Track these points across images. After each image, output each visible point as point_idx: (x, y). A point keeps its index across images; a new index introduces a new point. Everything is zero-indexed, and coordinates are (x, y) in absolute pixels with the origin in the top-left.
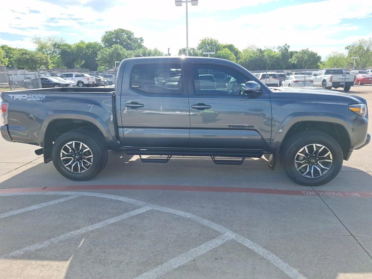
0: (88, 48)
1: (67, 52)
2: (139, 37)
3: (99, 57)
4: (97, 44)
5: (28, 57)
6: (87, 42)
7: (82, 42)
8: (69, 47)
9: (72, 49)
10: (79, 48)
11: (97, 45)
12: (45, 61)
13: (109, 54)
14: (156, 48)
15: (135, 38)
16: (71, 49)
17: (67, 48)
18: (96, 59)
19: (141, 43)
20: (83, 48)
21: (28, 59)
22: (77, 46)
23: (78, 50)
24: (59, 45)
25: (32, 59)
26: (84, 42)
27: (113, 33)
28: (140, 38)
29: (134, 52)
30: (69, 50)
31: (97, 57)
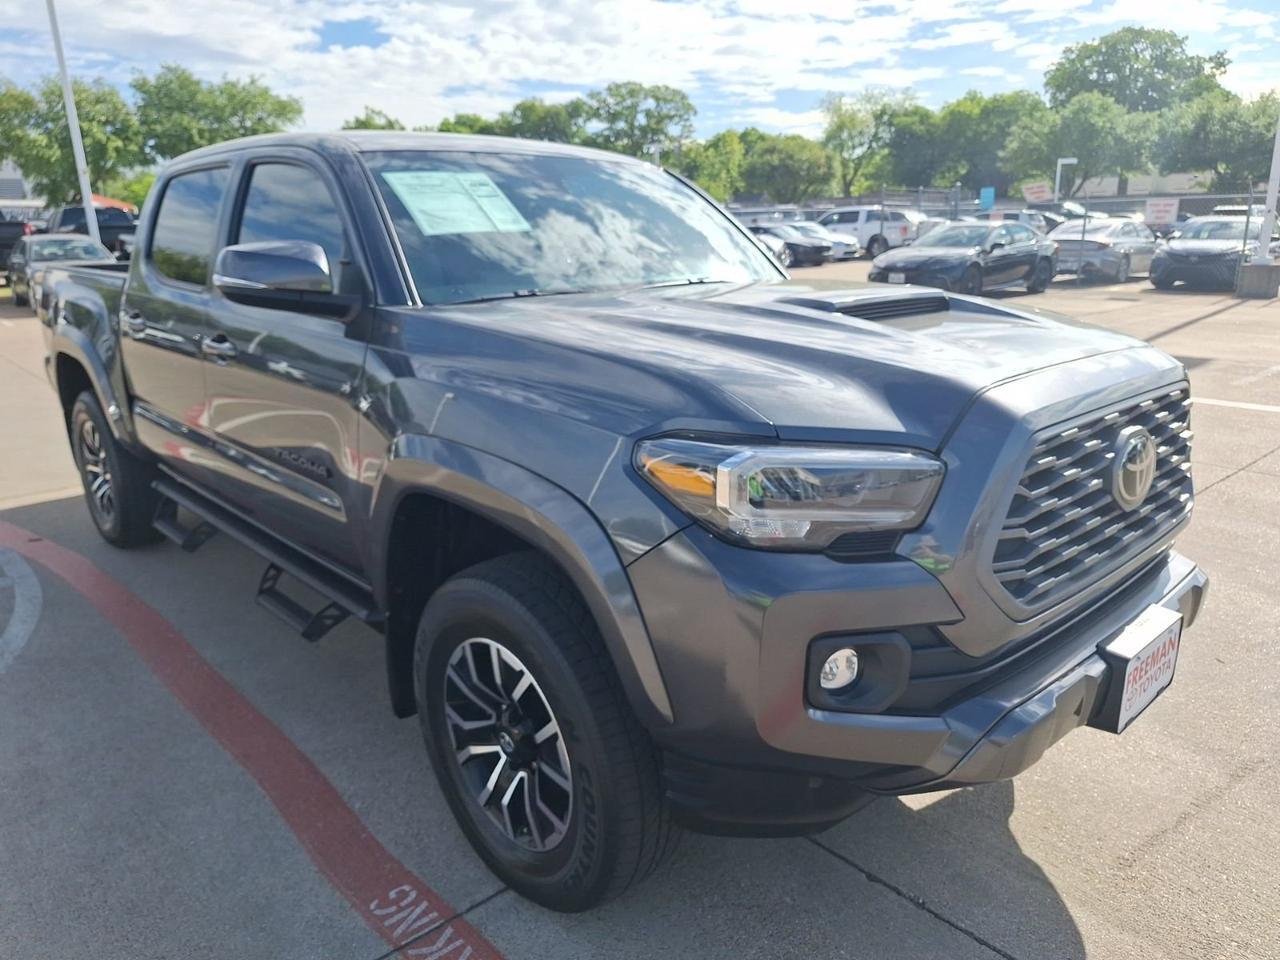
0: (988, 115)
1: (913, 135)
2: (1205, 53)
3: (1013, 145)
4: (1022, 97)
5: (775, 160)
6: (987, 94)
7: (973, 97)
8: (924, 116)
9: (933, 125)
10: (956, 119)
11: (1023, 103)
12: (822, 171)
13: (1051, 132)
14: (1273, 92)
15: (1192, 58)
16: (930, 124)
17: (913, 123)
18: (1001, 154)
19: (1214, 76)
20: (969, 117)
21: (774, 168)
22: (952, 113)
23: (950, 125)
24: (893, 115)
25: (787, 166)
26: (979, 95)
27: (1096, 50)
28: (1213, 54)
29: (1160, 116)
30: (922, 128)
31: (1003, 147)
